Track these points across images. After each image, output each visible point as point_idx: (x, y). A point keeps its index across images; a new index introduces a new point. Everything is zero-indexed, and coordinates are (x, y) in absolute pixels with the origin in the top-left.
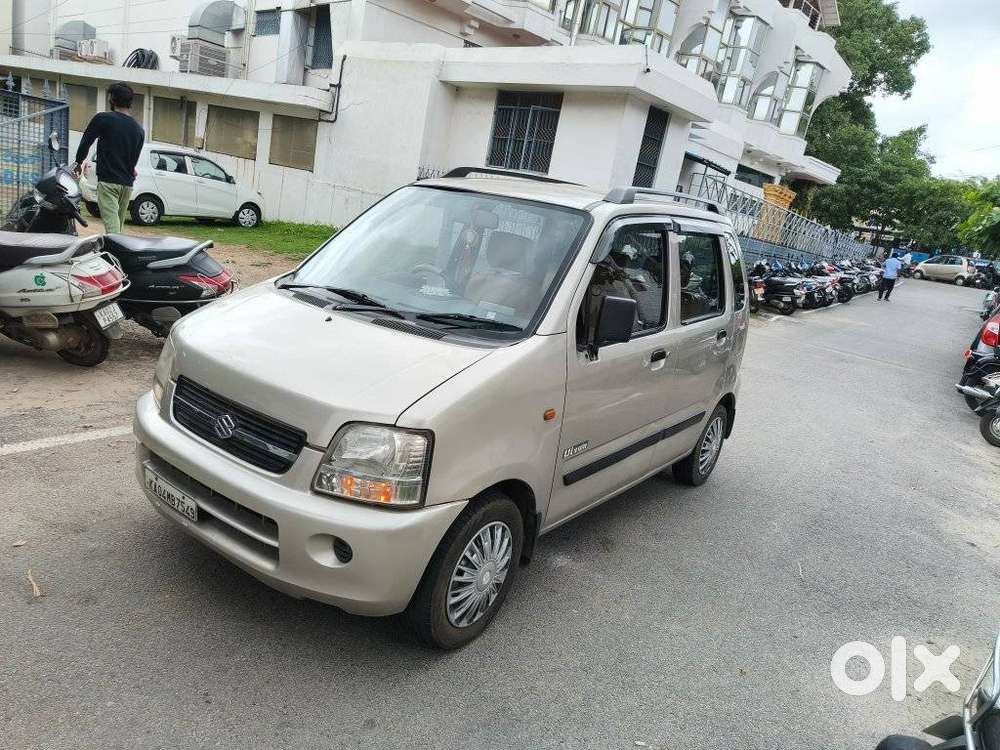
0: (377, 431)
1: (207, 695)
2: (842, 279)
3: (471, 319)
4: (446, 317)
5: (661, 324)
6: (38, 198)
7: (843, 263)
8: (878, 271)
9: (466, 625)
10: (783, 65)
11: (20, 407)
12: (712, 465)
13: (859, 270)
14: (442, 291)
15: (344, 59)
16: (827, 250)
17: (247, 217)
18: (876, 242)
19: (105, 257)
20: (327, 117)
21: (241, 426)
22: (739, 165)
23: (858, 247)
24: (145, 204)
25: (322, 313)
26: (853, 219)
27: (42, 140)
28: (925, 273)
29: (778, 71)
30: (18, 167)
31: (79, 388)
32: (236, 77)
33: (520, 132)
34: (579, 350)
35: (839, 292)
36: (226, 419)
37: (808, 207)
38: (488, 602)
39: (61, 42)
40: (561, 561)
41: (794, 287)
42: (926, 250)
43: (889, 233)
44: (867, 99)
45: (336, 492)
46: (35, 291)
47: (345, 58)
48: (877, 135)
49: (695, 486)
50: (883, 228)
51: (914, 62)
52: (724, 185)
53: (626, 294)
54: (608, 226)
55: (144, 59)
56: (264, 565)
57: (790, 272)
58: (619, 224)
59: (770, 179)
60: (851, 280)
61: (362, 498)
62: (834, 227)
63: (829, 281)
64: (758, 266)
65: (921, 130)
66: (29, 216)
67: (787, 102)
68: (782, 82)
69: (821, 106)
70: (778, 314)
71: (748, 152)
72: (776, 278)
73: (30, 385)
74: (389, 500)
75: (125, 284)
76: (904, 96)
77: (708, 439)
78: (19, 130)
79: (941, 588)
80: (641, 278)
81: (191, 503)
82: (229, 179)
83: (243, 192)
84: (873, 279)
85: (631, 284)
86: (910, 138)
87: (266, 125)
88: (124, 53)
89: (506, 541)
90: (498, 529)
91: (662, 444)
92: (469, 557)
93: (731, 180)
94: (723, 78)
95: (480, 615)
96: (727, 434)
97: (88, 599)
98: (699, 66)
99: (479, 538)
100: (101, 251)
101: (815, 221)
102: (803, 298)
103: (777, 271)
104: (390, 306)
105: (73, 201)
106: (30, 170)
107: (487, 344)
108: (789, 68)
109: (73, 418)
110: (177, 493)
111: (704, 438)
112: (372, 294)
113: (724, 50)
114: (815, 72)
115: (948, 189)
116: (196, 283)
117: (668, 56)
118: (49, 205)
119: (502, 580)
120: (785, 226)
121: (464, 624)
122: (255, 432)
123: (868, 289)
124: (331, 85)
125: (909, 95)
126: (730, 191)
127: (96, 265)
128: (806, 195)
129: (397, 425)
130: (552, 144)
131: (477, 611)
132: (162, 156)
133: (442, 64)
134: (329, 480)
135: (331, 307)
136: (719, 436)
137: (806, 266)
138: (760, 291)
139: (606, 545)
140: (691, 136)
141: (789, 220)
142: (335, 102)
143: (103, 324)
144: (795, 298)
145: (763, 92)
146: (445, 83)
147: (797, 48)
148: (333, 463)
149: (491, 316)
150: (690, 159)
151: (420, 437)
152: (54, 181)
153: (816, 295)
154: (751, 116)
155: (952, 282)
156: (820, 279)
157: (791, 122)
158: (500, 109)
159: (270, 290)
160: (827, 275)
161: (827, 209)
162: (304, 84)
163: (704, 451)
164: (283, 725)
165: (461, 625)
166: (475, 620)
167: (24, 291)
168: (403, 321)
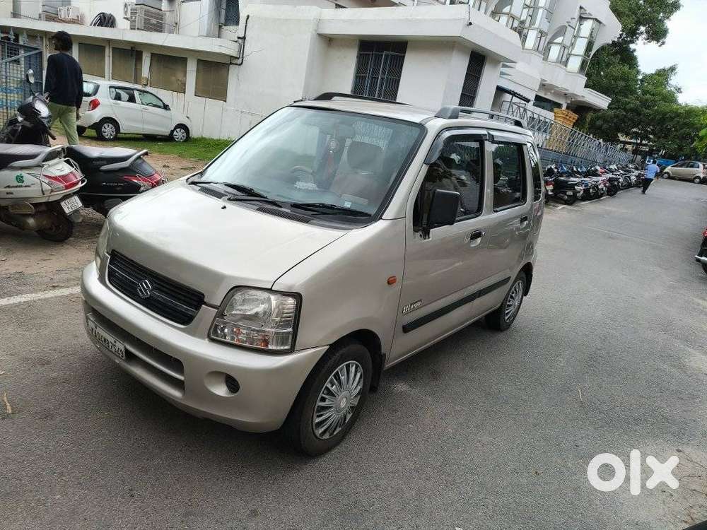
0: (259, 293)
1: (131, 490)
2: (610, 178)
3: (332, 207)
4: (314, 205)
5: (478, 211)
6: (20, 119)
7: (611, 167)
8: (637, 173)
9: (328, 437)
10: (570, 20)
11: (7, 272)
12: (514, 316)
13: (622, 172)
14: (312, 186)
15: (248, 19)
16: (600, 157)
17: (179, 134)
18: (635, 152)
19: (68, 162)
20: (236, 61)
21: (157, 288)
22: (537, 96)
23: (623, 156)
24: (106, 125)
25: (220, 202)
26: (619, 135)
27: (23, 76)
28: (671, 175)
29: (567, 25)
30: (7, 96)
31: (52, 257)
32: (171, 32)
33: (375, 72)
34: (415, 231)
35: (608, 188)
36: (146, 283)
37: (587, 126)
38: (345, 420)
39: (47, 8)
40: (401, 387)
41: (576, 184)
42: (673, 157)
43: (645, 145)
44: (632, 46)
45: (228, 339)
46: (17, 187)
47: (248, 17)
48: (638, 72)
49: (502, 331)
50: (641, 141)
51: (668, 18)
52: (525, 110)
53: (452, 188)
54: (438, 135)
55: (105, 20)
56: (175, 393)
57: (572, 174)
58: (447, 134)
59: (559, 106)
60: (617, 180)
61: (247, 345)
62: (605, 140)
63: (601, 180)
64: (549, 170)
65: (672, 69)
66: (14, 132)
67: (573, 49)
68: (570, 33)
69: (597, 51)
70: (563, 204)
71: (543, 86)
72: (562, 178)
73: (15, 255)
74: (267, 346)
75: (83, 181)
76: (659, 44)
77: (512, 297)
78: (6, 69)
79: (686, 409)
80: (463, 177)
81: (120, 346)
82: (166, 107)
83: (177, 116)
84: (633, 178)
85: (456, 181)
86: (664, 74)
87: (192, 67)
88: (91, 16)
89: (359, 375)
90: (352, 366)
91: (477, 302)
92: (330, 388)
93: (530, 106)
94: (525, 31)
95: (338, 429)
96: (526, 292)
97: (47, 416)
98: (508, 22)
99: (337, 373)
100: (65, 157)
101: (591, 136)
102: (582, 192)
103: (563, 173)
104: (271, 197)
105: (45, 121)
106: (15, 99)
107: (344, 226)
108: (575, 23)
109: (46, 280)
110: (111, 339)
111: (509, 296)
112: (258, 188)
113: (527, 10)
114: (594, 26)
115: (691, 112)
116: (136, 181)
117: (485, 13)
118: (28, 124)
119: (356, 404)
120: (569, 140)
121: (327, 436)
122: (167, 293)
123: (629, 186)
124: (239, 38)
125: (663, 43)
126: (529, 114)
127: (61, 168)
128: (586, 117)
129: (273, 289)
130: (399, 80)
131: (337, 426)
132: (118, 91)
133: (319, 22)
134: (222, 330)
135: (226, 198)
136: (520, 294)
137: (584, 169)
138: (550, 188)
139: (435, 375)
140: (502, 73)
141: (572, 135)
142: (242, 49)
143: (67, 211)
144: (575, 193)
145: (555, 41)
146: (320, 35)
147: (581, 8)
148: (225, 317)
149: (348, 205)
150: (500, 91)
151: (291, 299)
152: (31, 106)
153: (591, 190)
154: (546, 59)
155: (692, 181)
156: (595, 179)
157: (575, 63)
158: (361, 55)
159: (183, 185)
160: (599, 176)
161: (600, 128)
162: (219, 37)
163: (509, 306)
164: (187, 514)
165: (324, 437)
166: (335, 433)
167: (9, 187)
168: (280, 209)
